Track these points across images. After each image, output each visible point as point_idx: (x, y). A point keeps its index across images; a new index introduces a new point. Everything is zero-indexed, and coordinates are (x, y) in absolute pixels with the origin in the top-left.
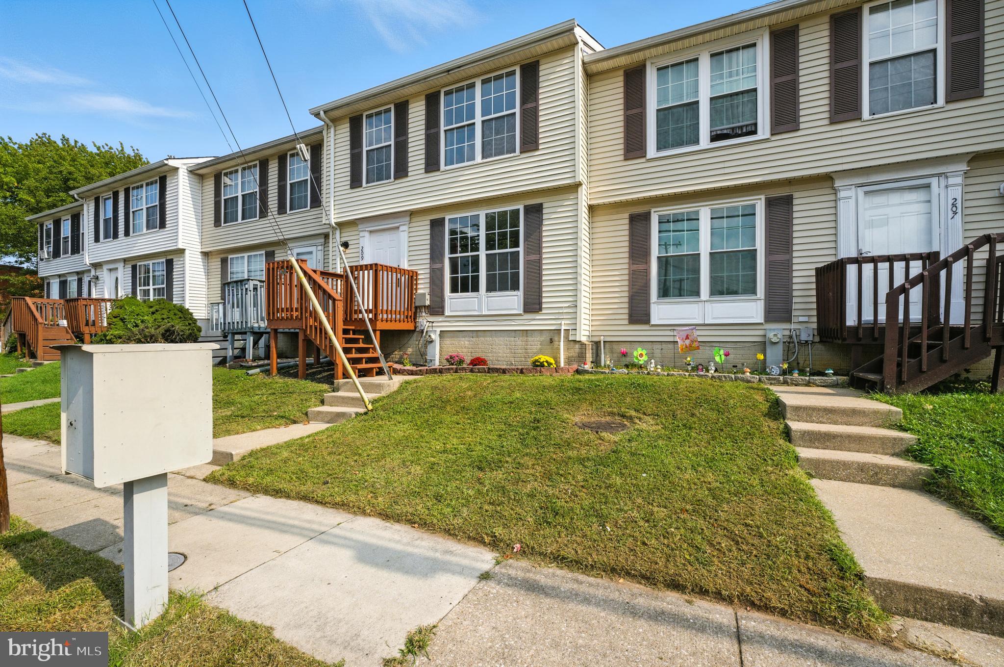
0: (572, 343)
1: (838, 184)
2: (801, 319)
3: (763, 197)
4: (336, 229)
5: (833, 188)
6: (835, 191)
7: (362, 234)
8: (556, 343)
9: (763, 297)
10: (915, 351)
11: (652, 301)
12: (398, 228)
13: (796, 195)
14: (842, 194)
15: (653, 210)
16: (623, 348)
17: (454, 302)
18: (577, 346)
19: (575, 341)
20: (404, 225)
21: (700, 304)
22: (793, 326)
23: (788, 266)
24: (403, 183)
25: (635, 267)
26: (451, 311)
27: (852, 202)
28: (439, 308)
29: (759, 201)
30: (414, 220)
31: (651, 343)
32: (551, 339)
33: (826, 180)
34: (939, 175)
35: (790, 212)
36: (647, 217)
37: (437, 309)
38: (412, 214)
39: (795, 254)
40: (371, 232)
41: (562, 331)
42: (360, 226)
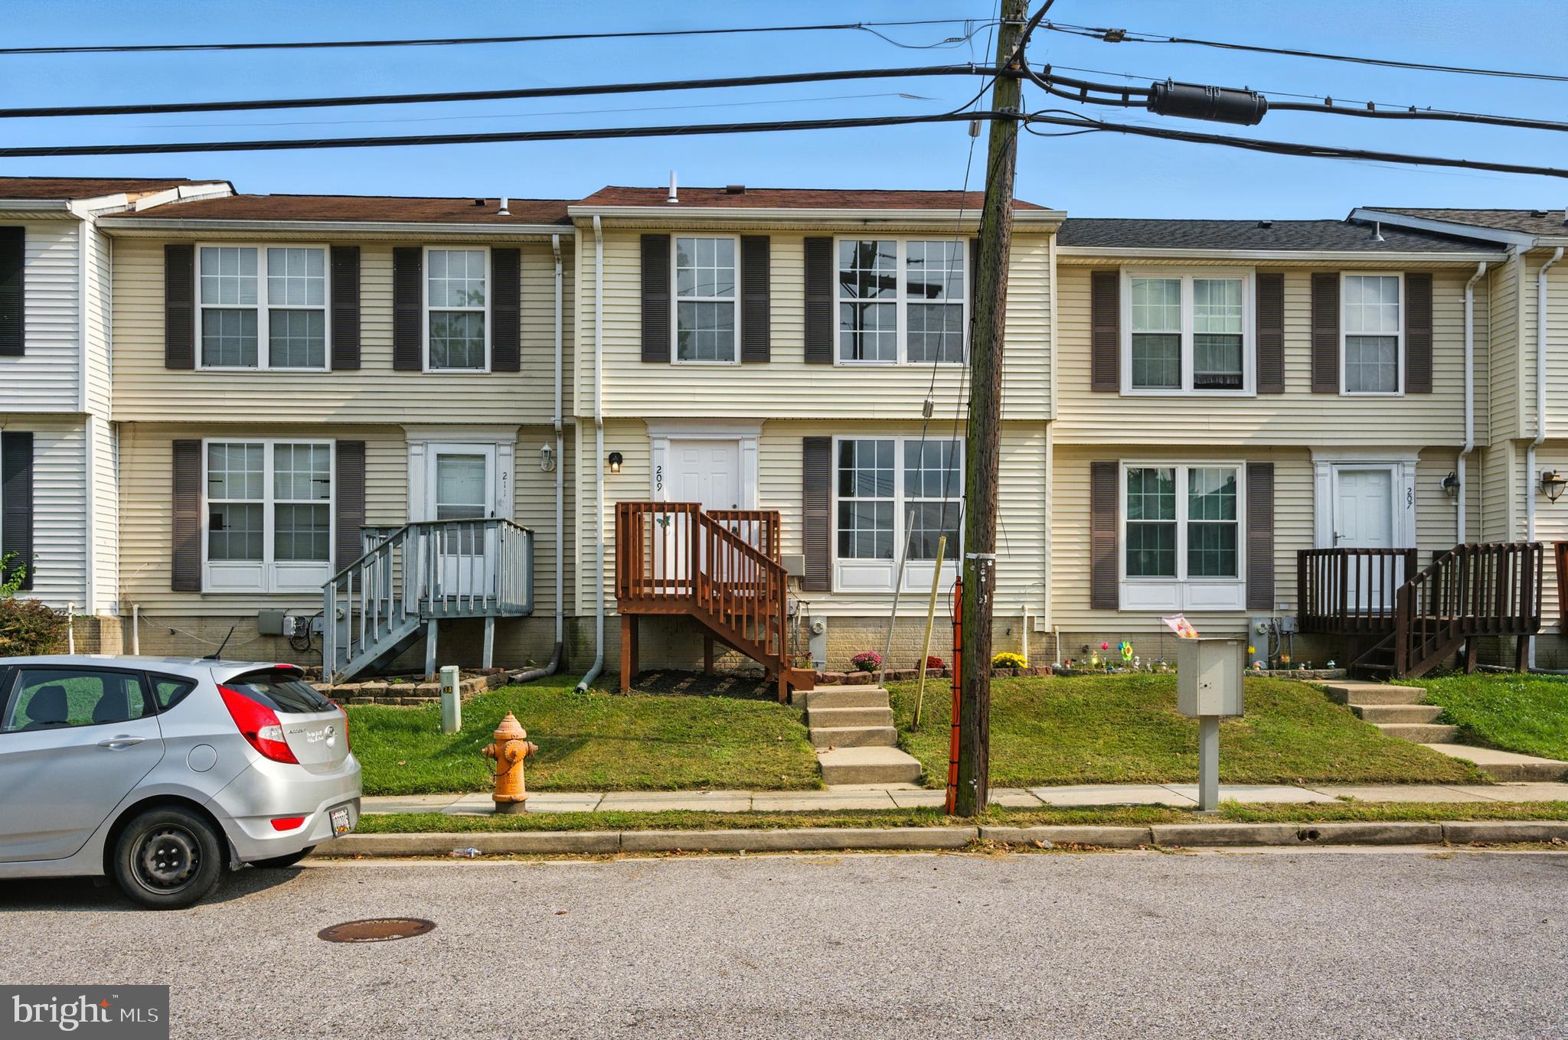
0: (1037, 635)
1: (1315, 458)
2: (1283, 607)
3: (1244, 462)
4: (600, 428)
5: (1310, 461)
6: (1312, 466)
7: (657, 444)
8: (1015, 635)
9: (1245, 581)
10: (1417, 641)
11: (1121, 580)
12: (737, 441)
13: (1277, 464)
14: (1320, 470)
15: (1121, 461)
16: (1084, 641)
17: (847, 572)
18: (1044, 639)
19: (1044, 632)
20: (753, 439)
21: (1177, 585)
22: (1275, 615)
23: (1269, 545)
24: (758, 370)
25: (1098, 534)
26: (842, 586)
27: (1328, 479)
28: (821, 580)
29: (1240, 466)
30: (769, 432)
31: (1118, 636)
32: (1009, 630)
33: (1303, 453)
34: (1398, 463)
35: (1271, 483)
36: (1113, 468)
37: (818, 581)
38: (768, 423)
39: (1276, 532)
40: (672, 441)
41: (1026, 619)
42: (651, 429)
